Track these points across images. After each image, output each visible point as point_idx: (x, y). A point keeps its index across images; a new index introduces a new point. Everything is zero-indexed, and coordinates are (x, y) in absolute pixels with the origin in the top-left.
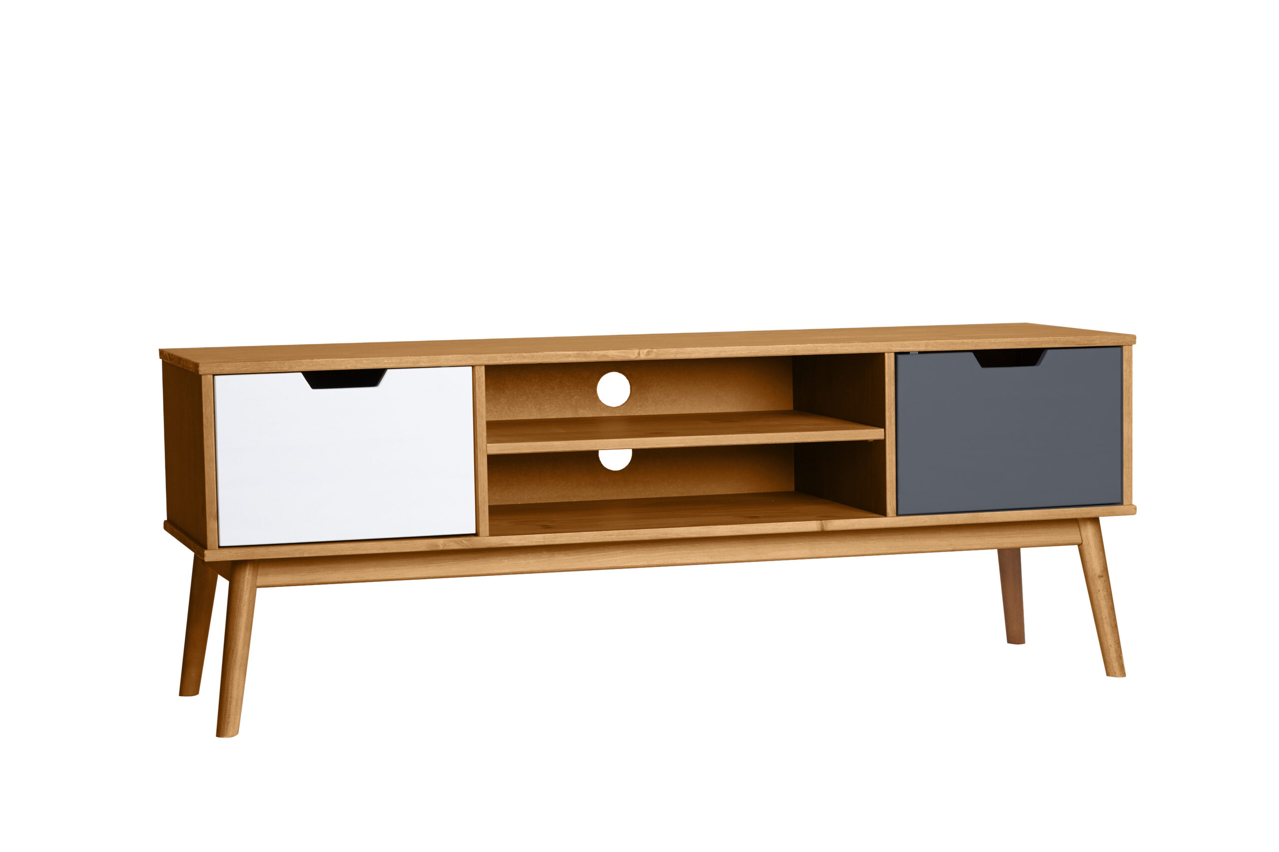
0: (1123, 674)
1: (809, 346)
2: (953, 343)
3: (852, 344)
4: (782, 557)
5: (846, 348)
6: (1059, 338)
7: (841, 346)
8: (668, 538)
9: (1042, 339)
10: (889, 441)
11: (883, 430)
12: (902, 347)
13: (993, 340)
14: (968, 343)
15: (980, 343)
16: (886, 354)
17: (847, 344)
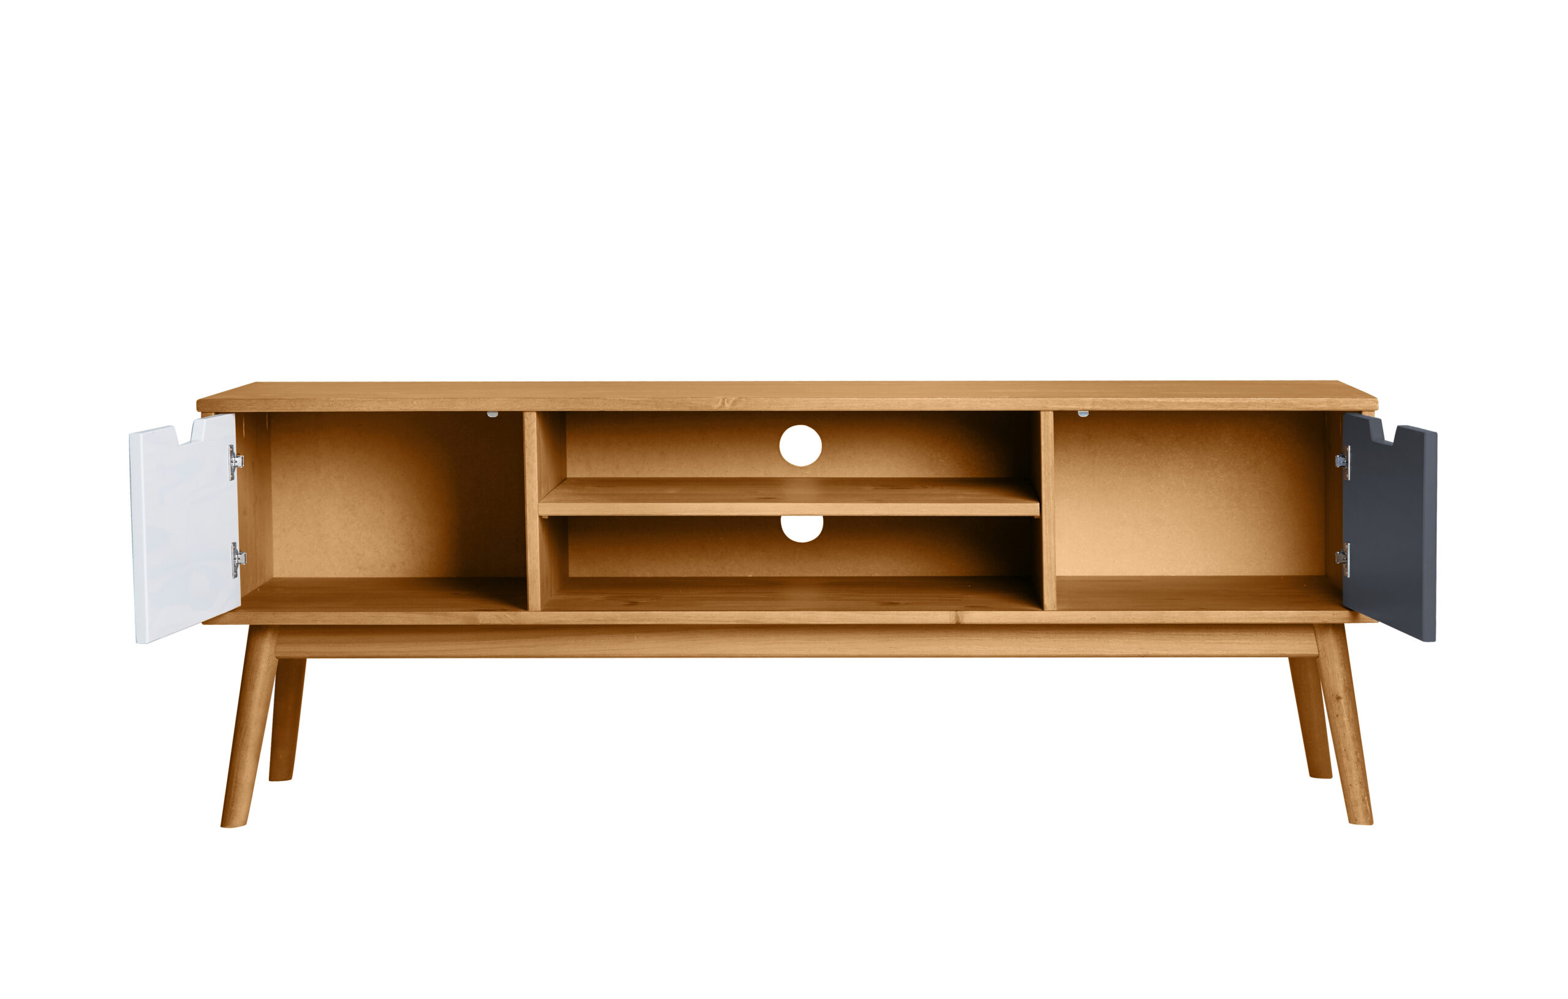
0: (1371, 822)
1: (940, 400)
2: (1128, 402)
3: (996, 399)
4: (920, 654)
5: (988, 404)
6: (1273, 400)
7: (981, 402)
8: (759, 623)
9: (1247, 400)
10: (1046, 518)
11: (1039, 504)
12: (1061, 405)
13: (1182, 400)
14: (1148, 402)
15: (1165, 402)
16: (1042, 414)
17: (989, 399)
